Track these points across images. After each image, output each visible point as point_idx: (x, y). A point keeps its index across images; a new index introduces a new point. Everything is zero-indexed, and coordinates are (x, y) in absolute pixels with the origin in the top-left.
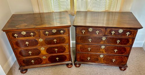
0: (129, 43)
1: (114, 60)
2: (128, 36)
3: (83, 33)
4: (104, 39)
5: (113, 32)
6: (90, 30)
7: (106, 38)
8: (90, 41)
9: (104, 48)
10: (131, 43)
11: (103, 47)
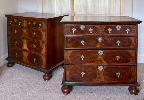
0: (133, 44)
1: (118, 74)
2: (128, 34)
3: (74, 32)
4: (100, 39)
5: (110, 30)
6: (82, 27)
7: (103, 39)
8: (83, 45)
9: (103, 54)
10: (135, 45)
11: (101, 53)
